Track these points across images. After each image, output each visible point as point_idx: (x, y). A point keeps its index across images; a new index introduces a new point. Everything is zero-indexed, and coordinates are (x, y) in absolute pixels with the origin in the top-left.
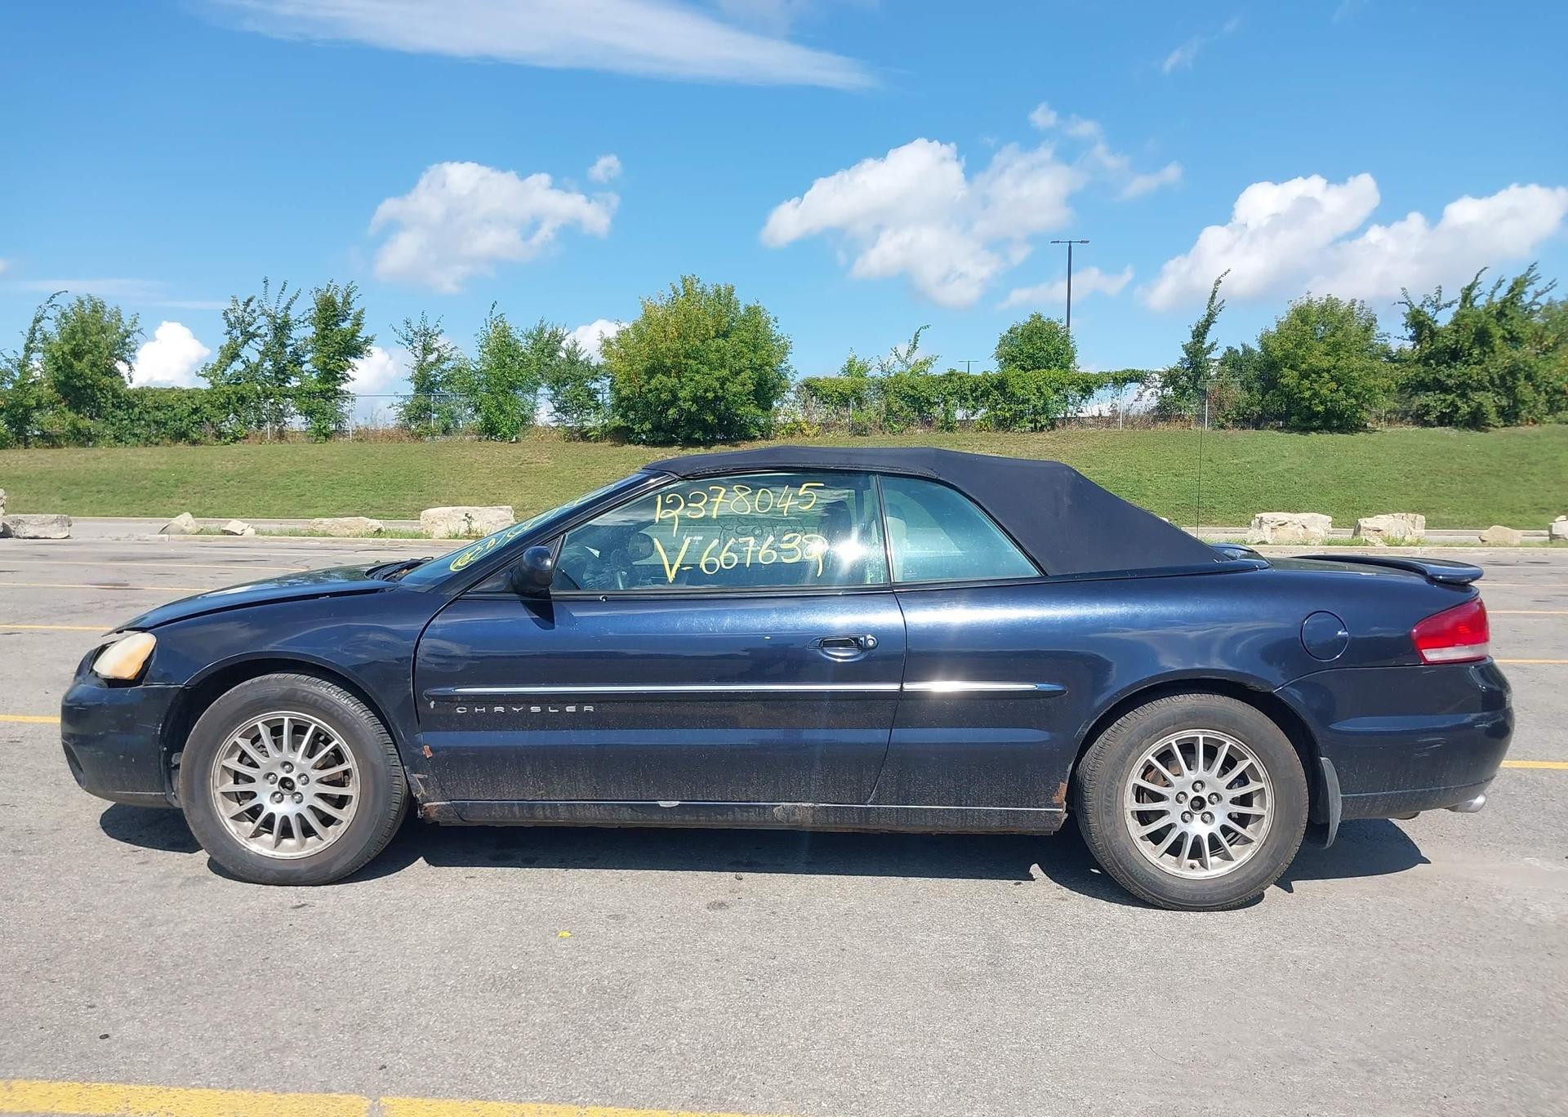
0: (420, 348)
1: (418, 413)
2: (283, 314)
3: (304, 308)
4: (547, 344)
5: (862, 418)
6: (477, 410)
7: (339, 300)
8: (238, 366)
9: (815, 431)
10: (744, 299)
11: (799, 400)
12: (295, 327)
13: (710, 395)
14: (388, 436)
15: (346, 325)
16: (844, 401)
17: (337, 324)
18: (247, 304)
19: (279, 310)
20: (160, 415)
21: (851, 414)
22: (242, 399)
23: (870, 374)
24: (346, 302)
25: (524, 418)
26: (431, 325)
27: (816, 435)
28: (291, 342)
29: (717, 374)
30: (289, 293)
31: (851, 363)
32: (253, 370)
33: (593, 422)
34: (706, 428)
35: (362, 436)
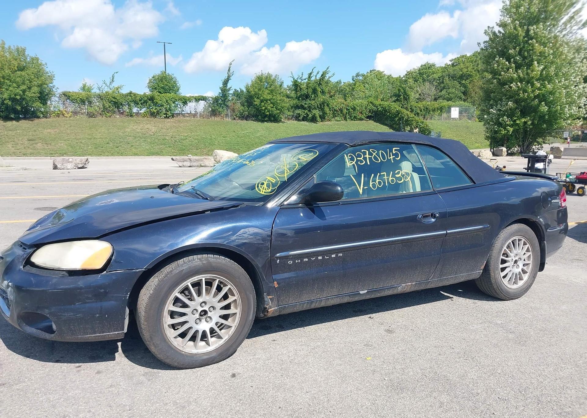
5: (91, 110)
9: (70, 115)
11: (61, 101)
13: (18, 97)
16: (83, 102)
21: (85, 108)
23: (93, 91)
27: (70, 117)
29: (20, 87)
31: (84, 86)
34: (16, 112)
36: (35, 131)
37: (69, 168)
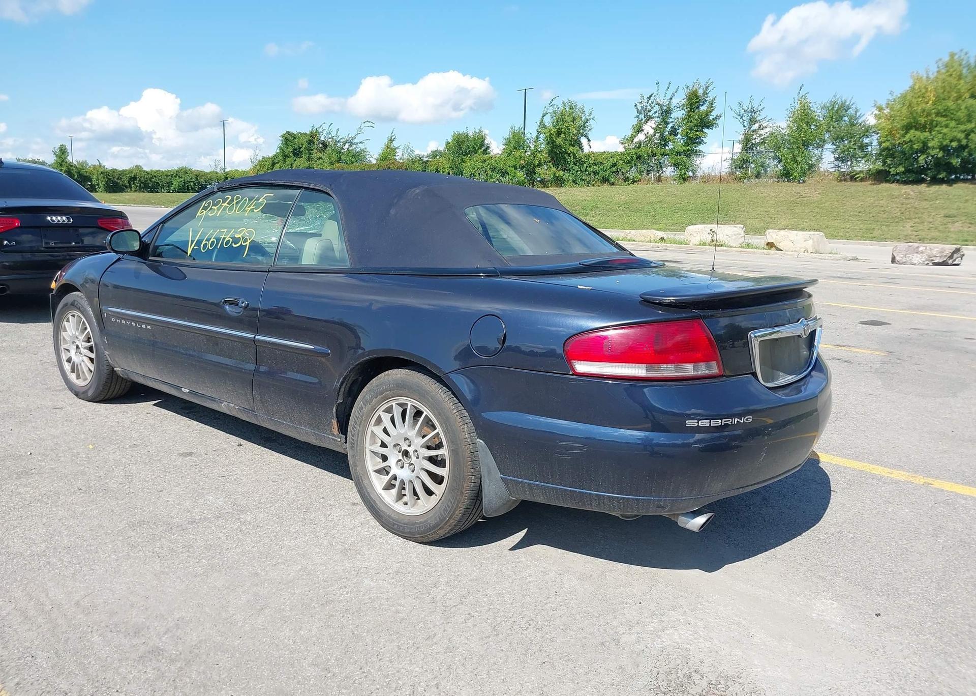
0: (747, 120)
1: (741, 163)
2: (667, 103)
3: (680, 99)
4: (838, 112)
6: (780, 161)
7: (700, 92)
8: (641, 137)
12: (674, 111)
13: (955, 144)
14: (721, 179)
15: (703, 108)
17: (698, 108)
18: (649, 98)
19: (665, 101)
20: (596, 168)
22: (639, 157)
24: (705, 93)
25: (811, 167)
26: (755, 106)
28: (671, 120)
30: (672, 89)
32: (650, 138)
33: (862, 166)
34: (950, 169)
35: (706, 179)
36: (967, 201)
37: (915, 262)
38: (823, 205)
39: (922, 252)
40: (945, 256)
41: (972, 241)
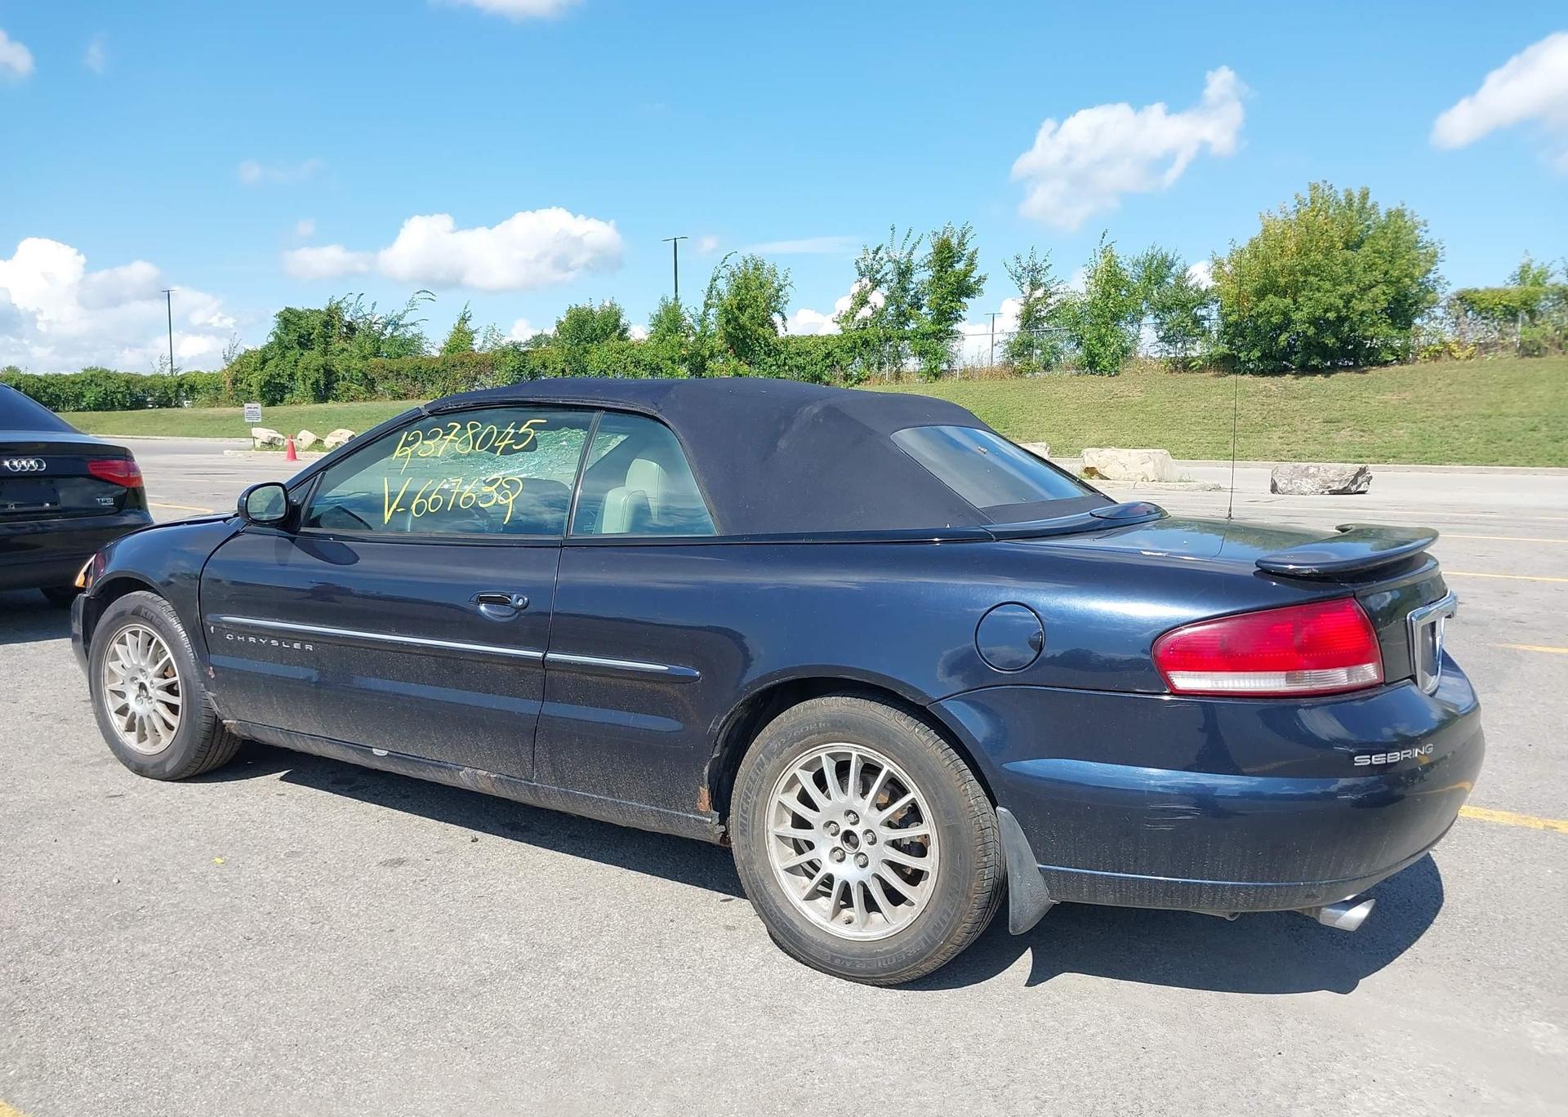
0: (1028, 283)
1: (1021, 349)
2: (906, 260)
3: (924, 252)
4: (1158, 270)
5: (1536, 334)
6: (1079, 344)
7: (954, 241)
8: (866, 312)
9: (1467, 353)
10: (1384, 202)
11: (1449, 317)
12: (916, 271)
13: (1331, 315)
14: (992, 374)
15: (960, 266)
16: (1511, 314)
17: (951, 266)
18: (876, 252)
19: (903, 256)
20: (800, 360)
21: (1519, 332)
22: (866, 343)
23: (1552, 280)
24: (961, 244)
25: (1125, 351)
26: (1039, 261)
27: (1470, 357)
28: (912, 286)
29: (1342, 290)
30: (913, 239)
31: (1525, 270)
32: (879, 314)
33: (1198, 350)
34: (1325, 352)
35: (969, 374)
36: (1352, 398)
37: (1306, 490)
38: (1149, 409)
39: (1314, 476)
40: (1347, 480)
41: (1368, 457)
